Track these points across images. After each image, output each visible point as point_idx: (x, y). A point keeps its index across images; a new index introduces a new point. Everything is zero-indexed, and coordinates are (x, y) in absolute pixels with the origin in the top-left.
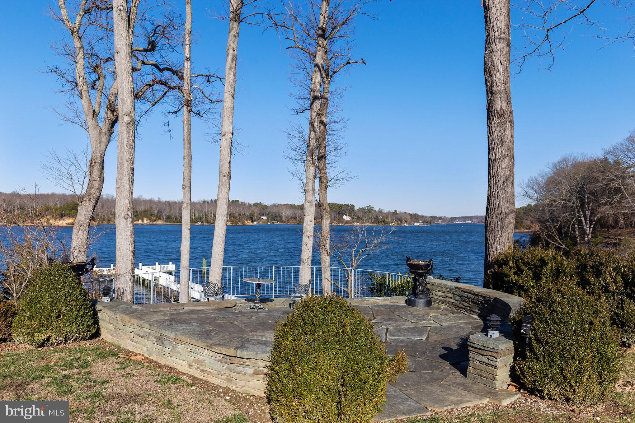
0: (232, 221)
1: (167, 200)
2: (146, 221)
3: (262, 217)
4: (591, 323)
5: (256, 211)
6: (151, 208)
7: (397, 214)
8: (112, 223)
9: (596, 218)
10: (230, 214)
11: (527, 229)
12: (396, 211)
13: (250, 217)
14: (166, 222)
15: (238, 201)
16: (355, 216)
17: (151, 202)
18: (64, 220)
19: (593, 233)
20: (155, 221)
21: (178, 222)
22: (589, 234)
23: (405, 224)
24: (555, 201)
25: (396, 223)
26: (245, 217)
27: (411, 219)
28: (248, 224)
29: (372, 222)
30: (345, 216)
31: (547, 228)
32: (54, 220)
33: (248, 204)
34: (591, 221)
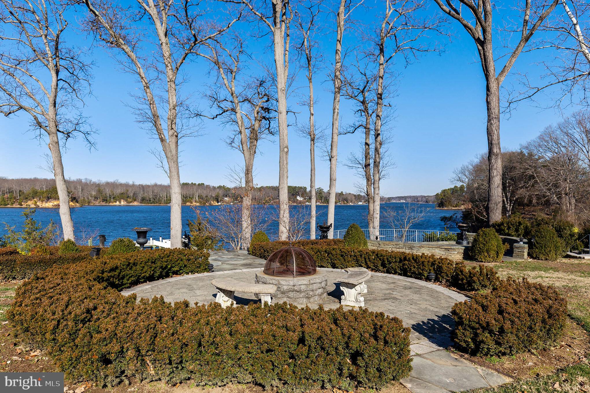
0: (200, 202)
1: (141, 184)
2: (123, 203)
3: (225, 198)
4: (553, 237)
5: (220, 192)
6: (128, 191)
7: (343, 195)
8: (92, 204)
9: (515, 198)
10: (198, 196)
11: (454, 207)
12: (342, 192)
13: (216, 199)
14: (141, 203)
15: (203, 184)
16: (308, 197)
17: (127, 185)
18: (50, 202)
19: (512, 210)
20: (131, 202)
21: (152, 204)
22: (509, 211)
23: (351, 204)
24: (482, 185)
25: (343, 202)
26: (212, 199)
27: (355, 198)
28: (214, 204)
29: (322, 202)
30: (298, 197)
31: (477, 206)
32: (41, 202)
33: (213, 187)
34: (511, 201)
